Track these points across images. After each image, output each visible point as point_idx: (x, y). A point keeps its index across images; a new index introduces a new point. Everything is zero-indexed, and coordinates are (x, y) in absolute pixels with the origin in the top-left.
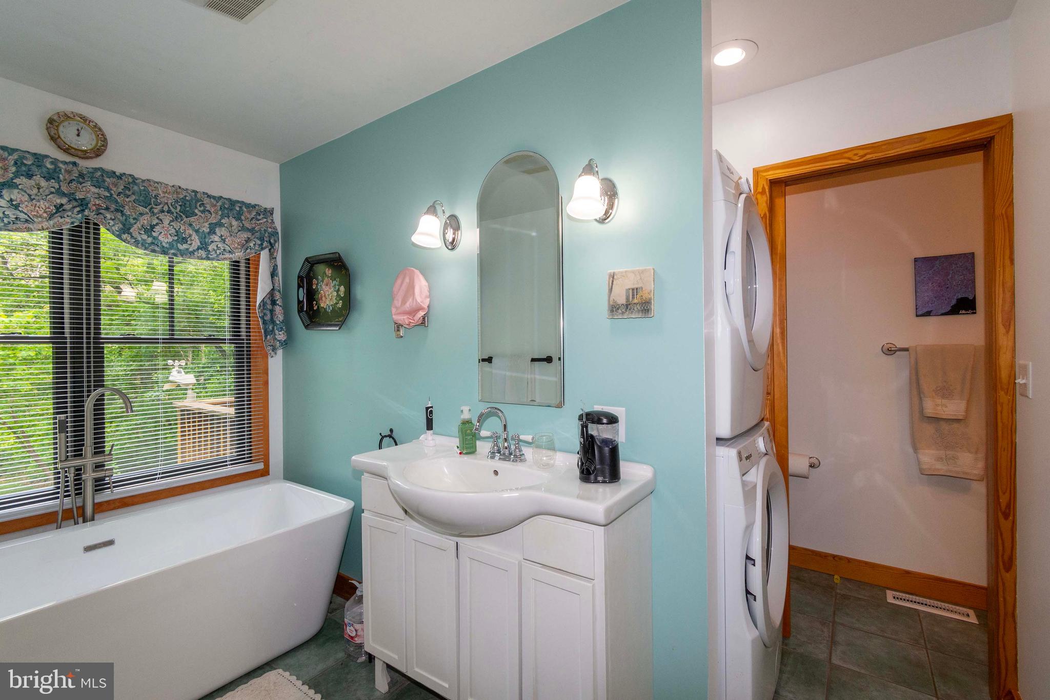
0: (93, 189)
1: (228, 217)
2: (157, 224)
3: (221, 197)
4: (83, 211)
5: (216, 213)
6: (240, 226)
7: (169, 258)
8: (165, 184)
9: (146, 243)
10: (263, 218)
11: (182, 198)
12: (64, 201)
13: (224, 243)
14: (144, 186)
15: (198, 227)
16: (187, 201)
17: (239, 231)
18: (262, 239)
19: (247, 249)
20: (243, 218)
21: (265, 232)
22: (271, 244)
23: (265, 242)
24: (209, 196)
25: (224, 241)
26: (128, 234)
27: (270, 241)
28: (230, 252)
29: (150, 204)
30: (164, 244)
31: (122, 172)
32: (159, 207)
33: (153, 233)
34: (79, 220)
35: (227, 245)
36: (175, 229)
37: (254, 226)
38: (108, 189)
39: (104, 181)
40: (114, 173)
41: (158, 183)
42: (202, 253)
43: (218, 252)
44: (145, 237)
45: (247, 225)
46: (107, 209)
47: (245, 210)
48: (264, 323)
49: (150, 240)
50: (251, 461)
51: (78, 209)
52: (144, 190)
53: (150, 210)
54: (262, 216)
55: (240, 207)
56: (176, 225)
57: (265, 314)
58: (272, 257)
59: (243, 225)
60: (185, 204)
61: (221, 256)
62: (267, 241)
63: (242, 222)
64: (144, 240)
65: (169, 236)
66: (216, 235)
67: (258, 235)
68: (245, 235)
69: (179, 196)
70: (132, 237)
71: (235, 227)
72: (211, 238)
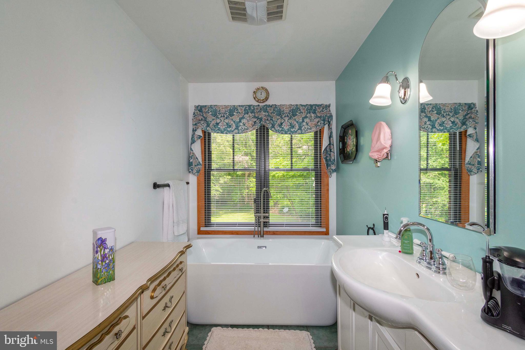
0: (264, 113)
1: (310, 113)
2: (284, 122)
3: (307, 104)
4: (261, 122)
5: (305, 112)
6: (315, 116)
7: (291, 135)
8: (286, 105)
9: (279, 131)
10: (325, 110)
11: (292, 109)
12: (256, 120)
13: (308, 125)
14: (279, 108)
15: (298, 120)
16: (294, 110)
17: (315, 118)
18: (324, 120)
19: (317, 126)
20: (317, 112)
21: (326, 117)
22: (329, 122)
23: (326, 122)
24: (302, 106)
25: (307, 124)
26: (274, 128)
27: (328, 120)
28: (310, 129)
29: (281, 114)
30: (286, 130)
31: (272, 104)
32: (284, 115)
33: (282, 126)
34: (259, 126)
35: (309, 126)
36: (290, 123)
37: (321, 115)
38: (268, 112)
39: (267, 109)
40: (270, 105)
41: (283, 105)
42: (299, 131)
43: (305, 130)
44: (279, 128)
45: (319, 115)
46: (267, 120)
47: (317, 108)
48: (326, 161)
49: (281, 129)
50: (321, 226)
51: (259, 122)
52: (279, 109)
53: (281, 117)
54: (325, 109)
55: (315, 107)
56: (290, 121)
57: (327, 157)
58: (330, 128)
59: (317, 115)
60: (293, 111)
61: (306, 131)
62: (327, 121)
63: (316, 114)
64: (279, 129)
65: (287, 126)
66: (304, 122)
67: (322, 118)
68: (317, 120)
69: (291, 108)
70: (275, 129)
71: (313, 117)
72: (303, 124)
